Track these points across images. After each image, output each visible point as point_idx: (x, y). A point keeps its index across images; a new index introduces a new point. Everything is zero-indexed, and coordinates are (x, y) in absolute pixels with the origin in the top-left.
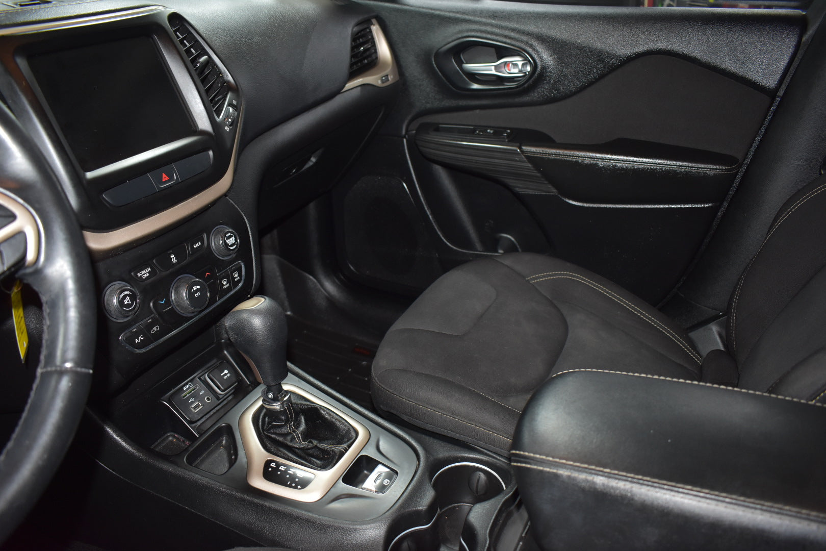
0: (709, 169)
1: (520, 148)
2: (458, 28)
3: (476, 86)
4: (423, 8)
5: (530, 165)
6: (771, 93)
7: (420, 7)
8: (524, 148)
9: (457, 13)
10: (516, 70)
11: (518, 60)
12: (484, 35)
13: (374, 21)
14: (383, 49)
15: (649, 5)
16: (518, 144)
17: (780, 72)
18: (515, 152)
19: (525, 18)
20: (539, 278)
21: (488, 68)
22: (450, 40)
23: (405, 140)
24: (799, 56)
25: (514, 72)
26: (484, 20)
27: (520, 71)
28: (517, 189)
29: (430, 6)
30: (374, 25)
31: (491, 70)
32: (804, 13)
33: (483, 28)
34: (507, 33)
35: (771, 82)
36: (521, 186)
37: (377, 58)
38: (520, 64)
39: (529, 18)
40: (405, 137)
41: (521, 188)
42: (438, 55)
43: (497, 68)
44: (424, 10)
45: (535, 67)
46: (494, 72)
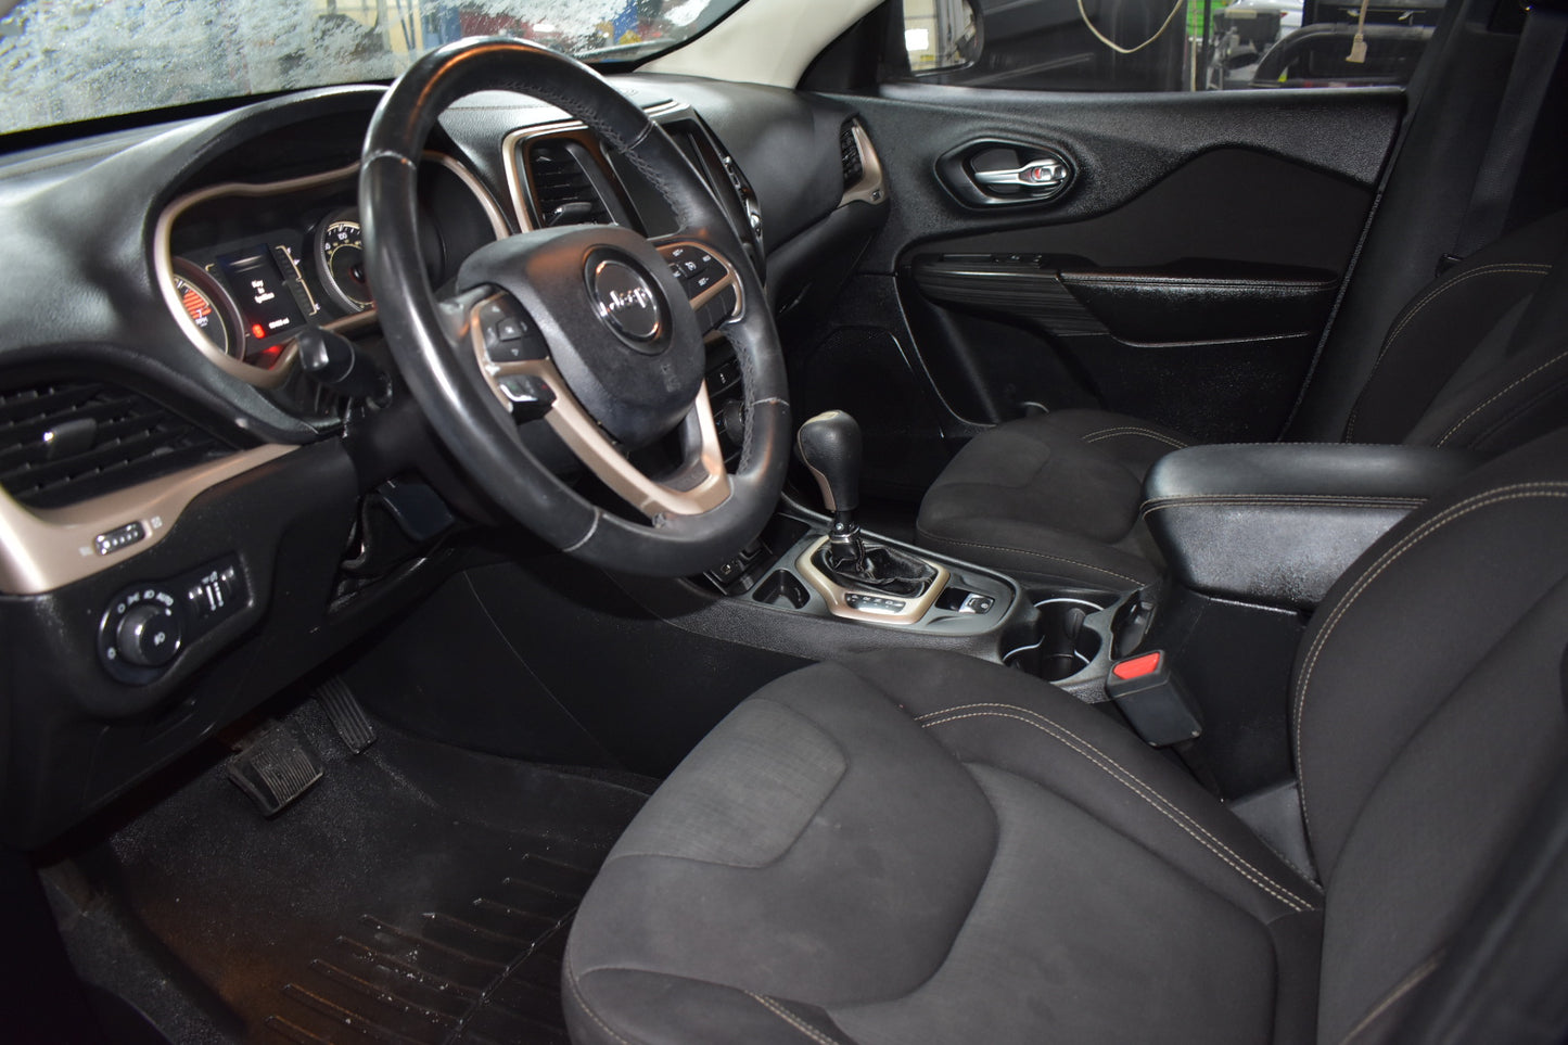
0: (1302, 289)
1: (1059, 276)
2: (969, 126)
3: (993, 201)
4: (920, 102)
5: (1071, 297)
6: (1371, 189)
7: (916, 102)
8: (1063, 274)
9: (967, 107)
10: (1048, 177)
11: (1049, 164)
12: (1004, 134)
13: (855, 121)
14: (869, 158)
15: (1198, 89)
16: (1054, 271)
17: (1380, 161)
18: (1052, 282)
19: (1056, 111)
20: (1097, 436)
21: (1009, 176)
22: (959, 142)
23: (894, 278)
24: (1401, 140)
25: (1046, 179)
26: (1002, 115)
27: (1053, 179)
28: (1055, 331)
29: (930, 100)
30: (856, 126)
31: (1014, 179)
32: (1403, 90)
33: (1001, 125)
34: (1032, 130)
35: (1369, 174)
36: (1060, 326)
37: (861, 169)
38: (1052, 169)
39: (1062, 111)
40: (893, 275)
41: (1062, 330)
42: (941, 164)
43: (1021, 176)
44: (921, 105)
45: (1071, 172)
46: (1018, 181)
